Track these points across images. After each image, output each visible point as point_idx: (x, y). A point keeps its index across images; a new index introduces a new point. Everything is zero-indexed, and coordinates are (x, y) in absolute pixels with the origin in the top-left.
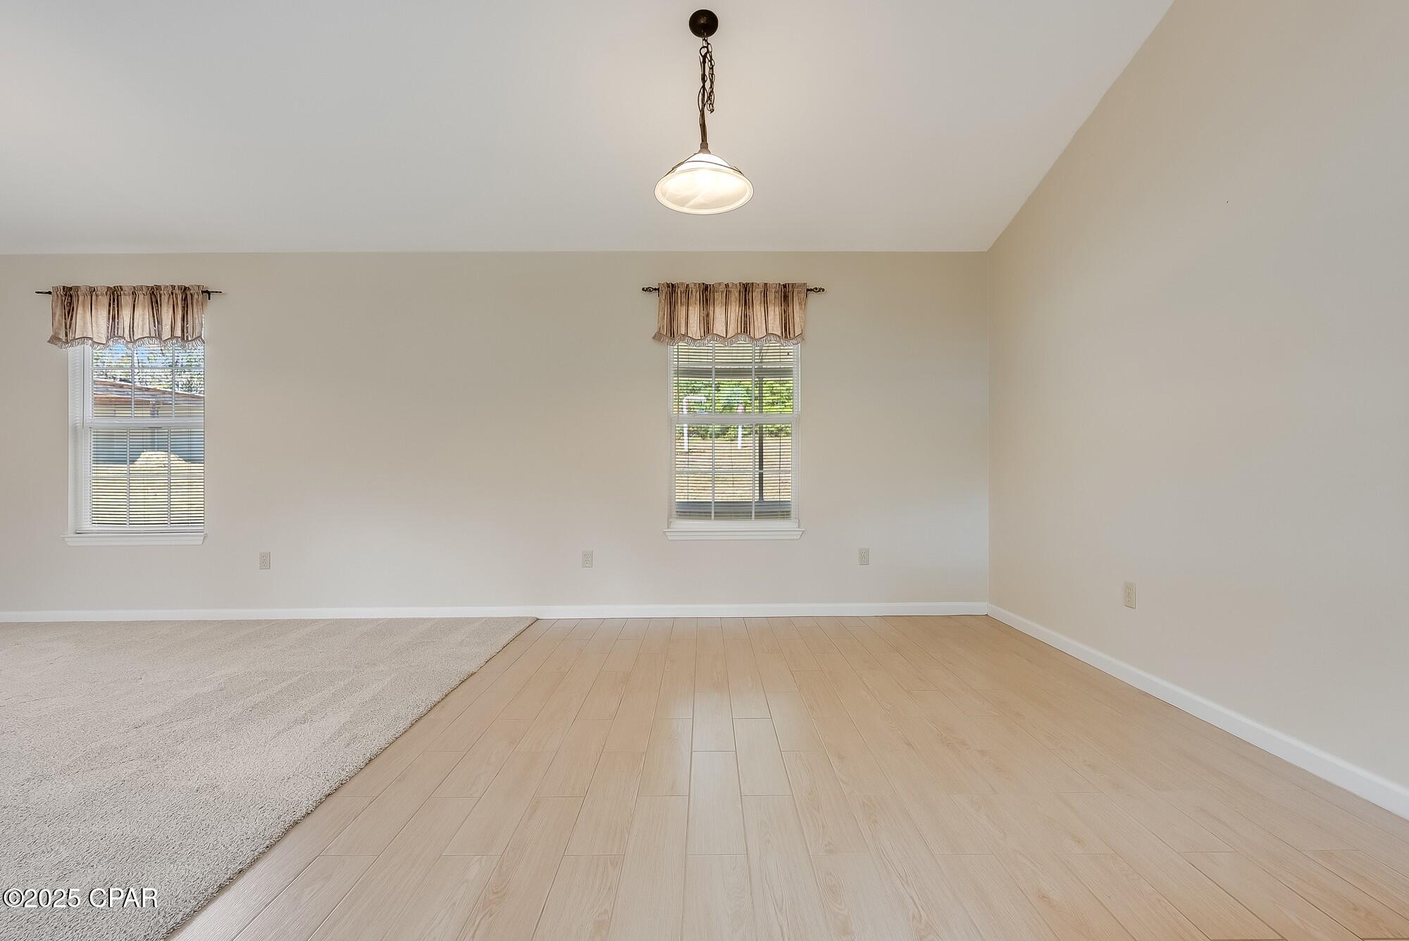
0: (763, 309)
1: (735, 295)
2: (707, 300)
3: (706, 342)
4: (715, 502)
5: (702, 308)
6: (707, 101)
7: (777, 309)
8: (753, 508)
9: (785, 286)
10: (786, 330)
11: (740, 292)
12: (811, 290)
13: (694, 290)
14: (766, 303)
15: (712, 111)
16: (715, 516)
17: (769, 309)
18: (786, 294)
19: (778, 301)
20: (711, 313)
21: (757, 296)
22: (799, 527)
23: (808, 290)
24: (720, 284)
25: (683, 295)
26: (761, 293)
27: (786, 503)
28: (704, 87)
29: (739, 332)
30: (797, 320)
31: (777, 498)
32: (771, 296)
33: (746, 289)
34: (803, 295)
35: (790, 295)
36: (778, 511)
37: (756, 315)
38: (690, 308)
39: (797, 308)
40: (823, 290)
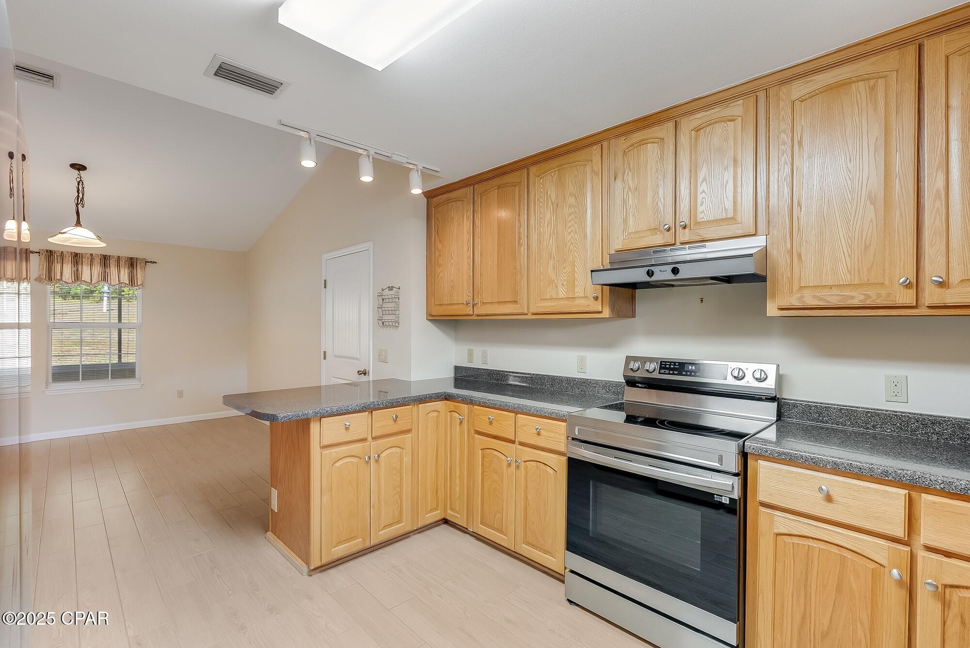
0: (116, 269)
1: (97, 261)
2: (77, 262)
3: (76, 285)
4: (82, 365)
5: (73, 266)
6: (80, 203)
7: (126, 271)
8: (110, 367)
9: (131, 258)
10: (132, 281)
11: (101, 259)
12: (148, 262)
13: (67, 255)
14: (118, 266)
15: (83, 207)
16: (82, 380)
17: (121, 270)
18: (132, 263)
19: (127, 266)
20: (80, 269)
21: (113, 263)
22: (140, 382)
23: (146, 262)
24: (86, 254)
25: (59, 258)
26: (116, 260)
27: (133, 364)
28: (78, 196)
29: (100, 280)
30: (139, 276)
31: (126, 361)
32: (122, 263)
33: (105, 258)
34: (143, 264)
35: (135, 264)
36: (124, 371)
37: (112, 272)
38: (64, 265)
39: (139, 271)
40: (156, 263)
